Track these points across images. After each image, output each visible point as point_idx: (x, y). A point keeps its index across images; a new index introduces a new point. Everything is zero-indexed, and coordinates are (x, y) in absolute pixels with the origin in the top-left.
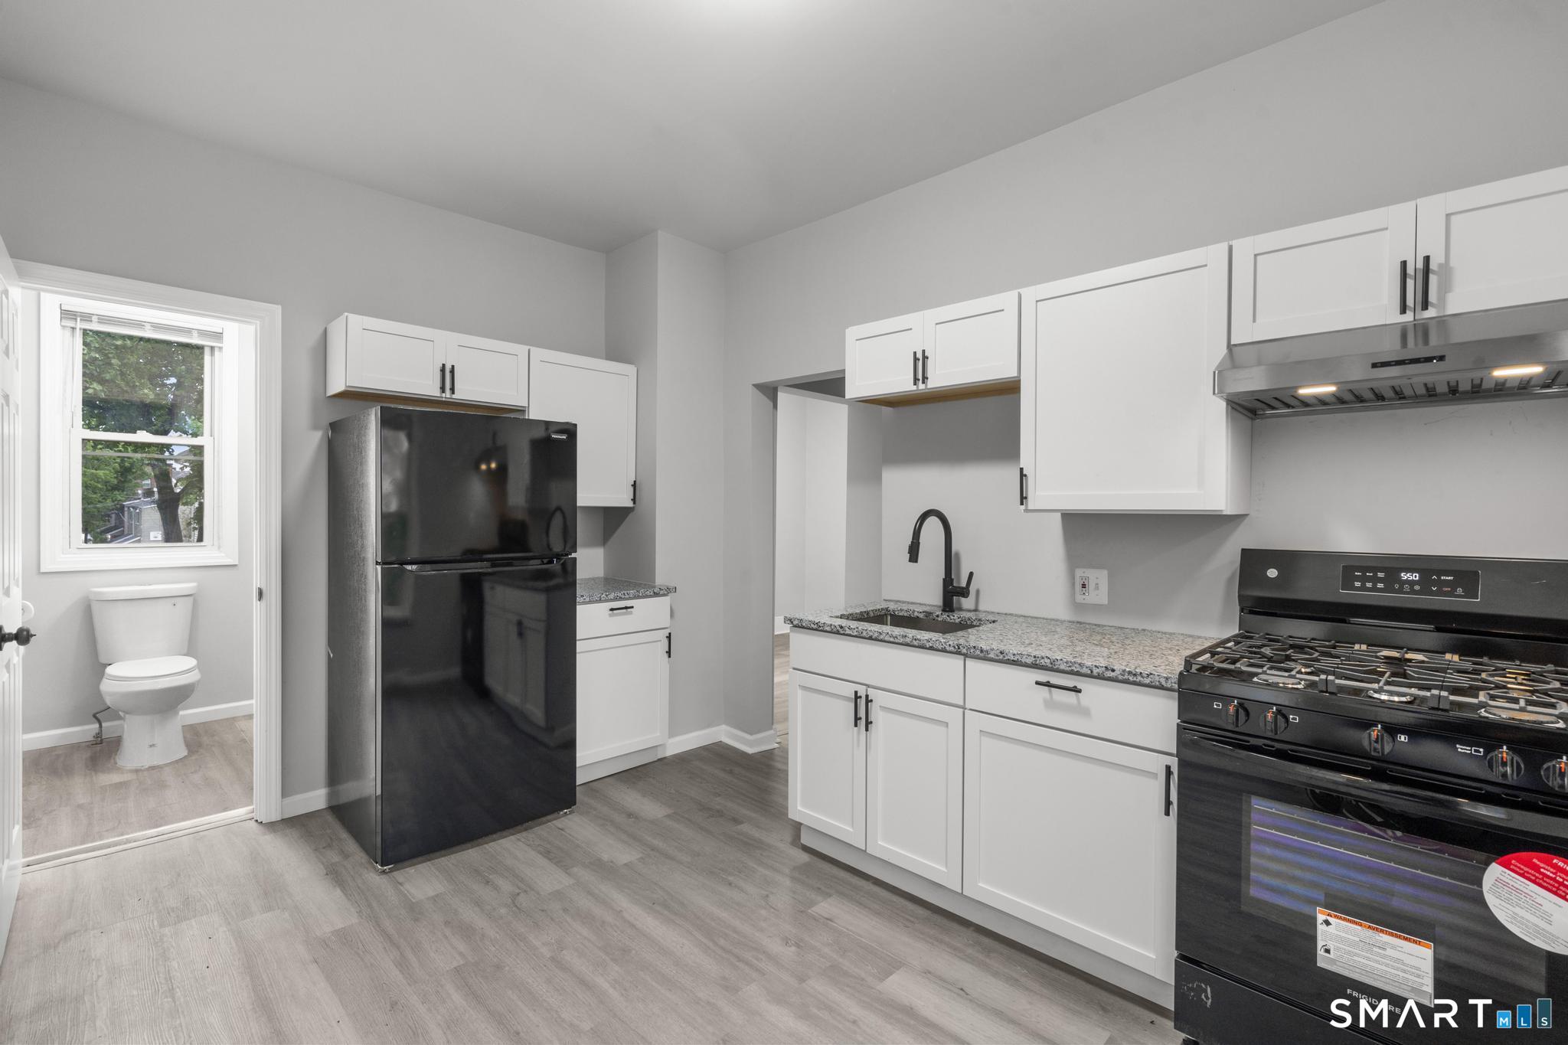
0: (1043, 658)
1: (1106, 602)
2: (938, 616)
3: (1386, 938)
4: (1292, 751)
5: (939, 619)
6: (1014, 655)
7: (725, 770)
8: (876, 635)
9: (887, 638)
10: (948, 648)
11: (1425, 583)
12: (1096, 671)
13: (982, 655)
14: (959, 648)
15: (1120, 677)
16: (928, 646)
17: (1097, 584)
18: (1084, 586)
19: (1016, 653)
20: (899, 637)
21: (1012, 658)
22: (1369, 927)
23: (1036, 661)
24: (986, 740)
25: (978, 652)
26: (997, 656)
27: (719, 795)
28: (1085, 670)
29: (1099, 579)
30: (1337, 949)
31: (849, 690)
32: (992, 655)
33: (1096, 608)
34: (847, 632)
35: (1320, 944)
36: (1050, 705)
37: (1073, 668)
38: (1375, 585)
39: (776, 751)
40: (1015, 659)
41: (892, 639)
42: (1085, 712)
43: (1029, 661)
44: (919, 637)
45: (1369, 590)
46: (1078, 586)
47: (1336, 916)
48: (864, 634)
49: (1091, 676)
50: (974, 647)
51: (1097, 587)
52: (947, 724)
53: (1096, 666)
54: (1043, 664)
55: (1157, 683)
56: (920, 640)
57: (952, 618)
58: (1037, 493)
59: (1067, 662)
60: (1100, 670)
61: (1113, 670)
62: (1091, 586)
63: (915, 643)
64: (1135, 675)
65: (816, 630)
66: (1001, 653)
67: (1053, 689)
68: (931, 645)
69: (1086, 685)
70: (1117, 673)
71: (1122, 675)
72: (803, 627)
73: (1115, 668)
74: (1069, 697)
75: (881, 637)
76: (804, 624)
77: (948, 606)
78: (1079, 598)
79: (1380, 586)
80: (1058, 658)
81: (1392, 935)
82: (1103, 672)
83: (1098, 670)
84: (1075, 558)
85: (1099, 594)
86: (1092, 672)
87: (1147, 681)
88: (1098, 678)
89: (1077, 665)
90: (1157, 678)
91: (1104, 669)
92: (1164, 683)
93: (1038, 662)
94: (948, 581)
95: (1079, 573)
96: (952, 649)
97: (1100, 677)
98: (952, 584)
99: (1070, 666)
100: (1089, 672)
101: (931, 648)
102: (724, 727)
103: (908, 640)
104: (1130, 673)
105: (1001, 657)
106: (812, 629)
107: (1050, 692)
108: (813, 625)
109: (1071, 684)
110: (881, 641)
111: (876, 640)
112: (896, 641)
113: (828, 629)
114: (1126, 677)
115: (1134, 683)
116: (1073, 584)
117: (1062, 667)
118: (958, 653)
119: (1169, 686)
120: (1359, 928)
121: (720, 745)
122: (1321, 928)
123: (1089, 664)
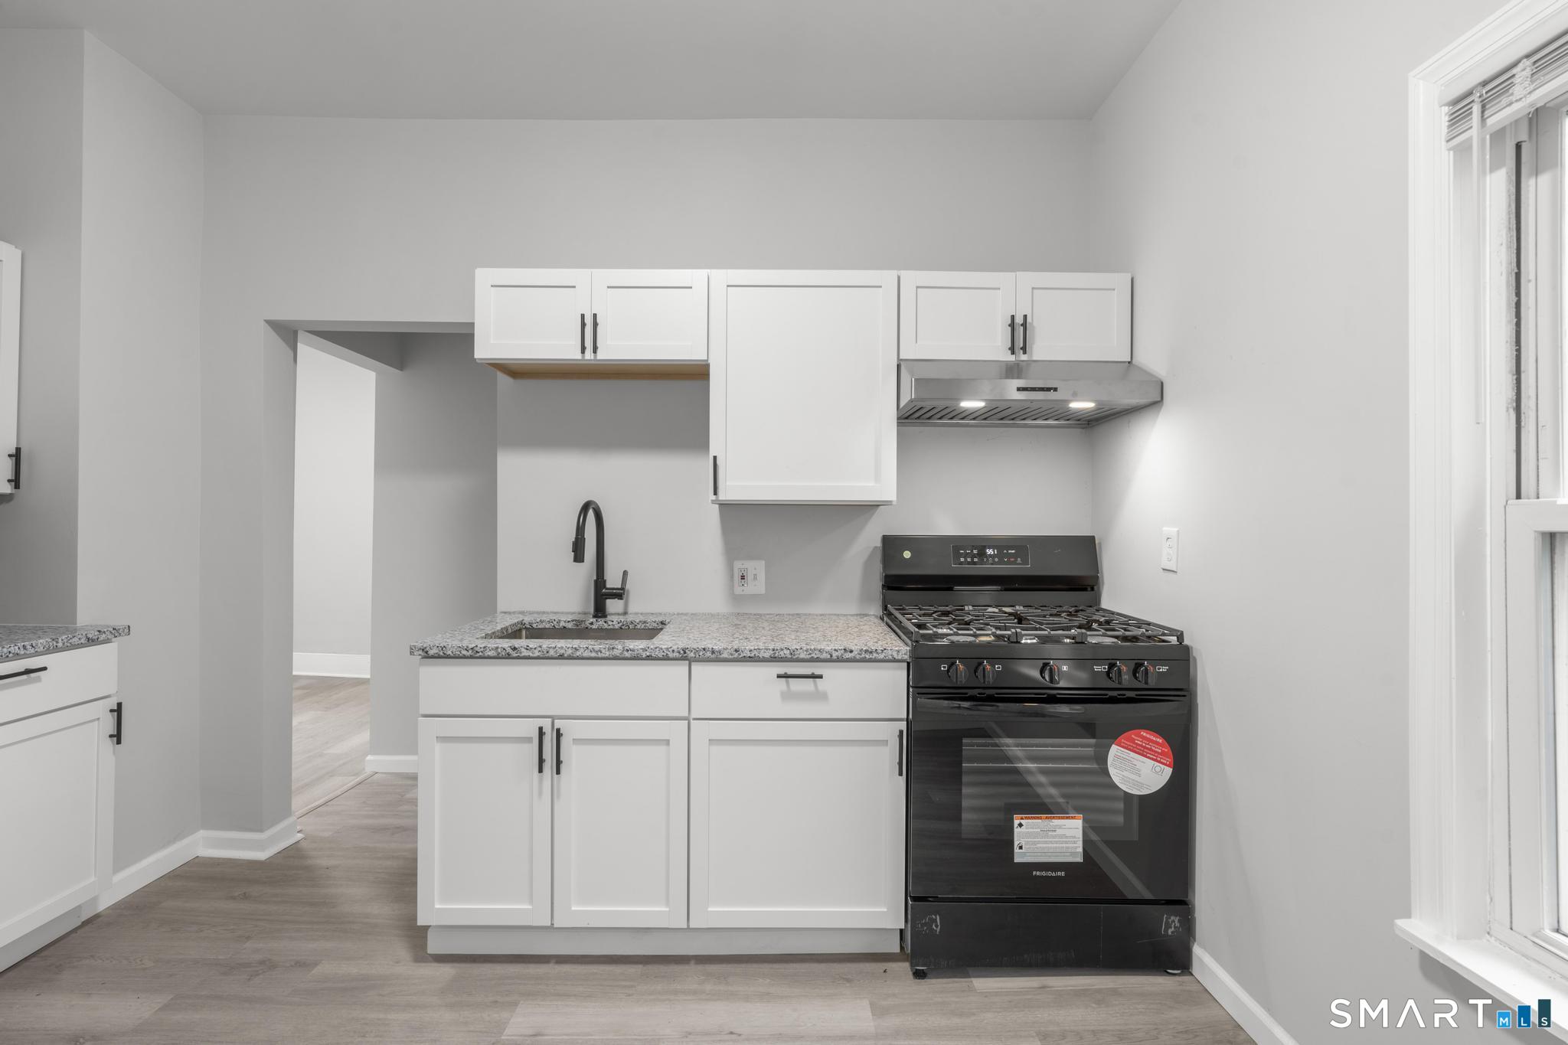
0: (782, 650)
1: (763, 592)
2: (592, 624)
3: (1056, 822)
4: (997, 694)
5: (594, 627)
6: (751, 651)
7: (233, 898)
8: (570, 652)
9: (586, 654)
10: (671, 655)
11: (1000, 555)
12: (835, 655)
13: (713, 656)
14: (685, 653)
15: (858, 657)
16: (644, 656)
17: (756, 575)
18: (743, 577)
19: (752, 648)
20: (603, 651)
21: (749, 655)
22: (1046, 818)
23: (775, 653)
24: (714, 749)
25: (709, 654)
26: (732, 655)
27: (248, 938)
28: (825, 656)
29: (756, 568)
30: (1027, 843)
31: (530, 729)
32: (725, 655)
33: (754, 598)
34: (523, 654)
35: (1016, 843)
36: (787, 696)
37: (813, 655)
38: (972, 559)
39: (304, 844)
40: (752, 655)
41: (593, 655)
42: (822, 697)
43: (767, 655)
44: (631, 647)
45: (969, 563)
46: (737, 577)
47: (1026, 818)
48: (552, 653)
49: (830, 660)
50: (704, 649)
51: (755, 578)
52: (667, 742)
53: (835, 650)
54: (783, 655)
55: (890, 657)
56: (633, 651)
57: (610, 623)
58: (727, 484)
59: (807, 651)
60: (839, 654)
61: (851, 651)
62: (750, 577)
63: (627, 655)
64: (871, 652)
65: (471, 657)
66: (736, 651)
67: (790, 679)
68: (648, 654)
69: (828, 671)
70: (855, 653)
71: (861, 655)
72: (448, 657)
73: (853, 648)
74: (807, 685)
75: (578, 654)
76: (449, 652)
77: (600, 611)
78: (738, 590)
79: (976, 560)
80: (798, 648)
81: (1059, 818)
82: (842, 655)
83: (837, 653)
84: (733, 550)
85: (757, 586)
86: (831, 656)
87: (881, 656)
88: (837, 662)
89: (817, 652)
90: (890, 653)
91: (842, 651)
92: (896, 656)
93: (776, 655)
94: (600, 582)
95: (738, 565)
96: (676, 655)
97: (839, 660)
98: (605, 587)
99: (810, 654)
100: (829, 657)
101: (649, 658)
102: (202, 833)
103: (616, 652)
104: (866, 651)
105: (736, 655)
106: (465, 657)
107: (787, 683)
108: (464, 652)
109: (808, 672)
110: (578, 658)
111: (570, 658)
112: (600, 655)
113: (492, 653)
114: (863, 656)
115: (870, 661)
116: (732, 577)
117: (802, 656)
118: (684, 658)
119: (900, 658)
120: (1040, 821)
121: (197, 862)
122: (1017, 830)
123: (828, 648)
